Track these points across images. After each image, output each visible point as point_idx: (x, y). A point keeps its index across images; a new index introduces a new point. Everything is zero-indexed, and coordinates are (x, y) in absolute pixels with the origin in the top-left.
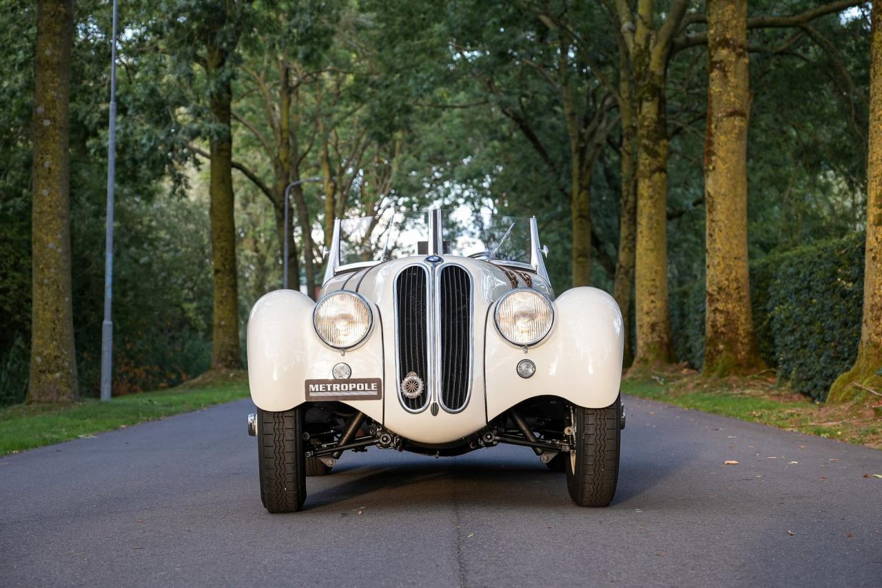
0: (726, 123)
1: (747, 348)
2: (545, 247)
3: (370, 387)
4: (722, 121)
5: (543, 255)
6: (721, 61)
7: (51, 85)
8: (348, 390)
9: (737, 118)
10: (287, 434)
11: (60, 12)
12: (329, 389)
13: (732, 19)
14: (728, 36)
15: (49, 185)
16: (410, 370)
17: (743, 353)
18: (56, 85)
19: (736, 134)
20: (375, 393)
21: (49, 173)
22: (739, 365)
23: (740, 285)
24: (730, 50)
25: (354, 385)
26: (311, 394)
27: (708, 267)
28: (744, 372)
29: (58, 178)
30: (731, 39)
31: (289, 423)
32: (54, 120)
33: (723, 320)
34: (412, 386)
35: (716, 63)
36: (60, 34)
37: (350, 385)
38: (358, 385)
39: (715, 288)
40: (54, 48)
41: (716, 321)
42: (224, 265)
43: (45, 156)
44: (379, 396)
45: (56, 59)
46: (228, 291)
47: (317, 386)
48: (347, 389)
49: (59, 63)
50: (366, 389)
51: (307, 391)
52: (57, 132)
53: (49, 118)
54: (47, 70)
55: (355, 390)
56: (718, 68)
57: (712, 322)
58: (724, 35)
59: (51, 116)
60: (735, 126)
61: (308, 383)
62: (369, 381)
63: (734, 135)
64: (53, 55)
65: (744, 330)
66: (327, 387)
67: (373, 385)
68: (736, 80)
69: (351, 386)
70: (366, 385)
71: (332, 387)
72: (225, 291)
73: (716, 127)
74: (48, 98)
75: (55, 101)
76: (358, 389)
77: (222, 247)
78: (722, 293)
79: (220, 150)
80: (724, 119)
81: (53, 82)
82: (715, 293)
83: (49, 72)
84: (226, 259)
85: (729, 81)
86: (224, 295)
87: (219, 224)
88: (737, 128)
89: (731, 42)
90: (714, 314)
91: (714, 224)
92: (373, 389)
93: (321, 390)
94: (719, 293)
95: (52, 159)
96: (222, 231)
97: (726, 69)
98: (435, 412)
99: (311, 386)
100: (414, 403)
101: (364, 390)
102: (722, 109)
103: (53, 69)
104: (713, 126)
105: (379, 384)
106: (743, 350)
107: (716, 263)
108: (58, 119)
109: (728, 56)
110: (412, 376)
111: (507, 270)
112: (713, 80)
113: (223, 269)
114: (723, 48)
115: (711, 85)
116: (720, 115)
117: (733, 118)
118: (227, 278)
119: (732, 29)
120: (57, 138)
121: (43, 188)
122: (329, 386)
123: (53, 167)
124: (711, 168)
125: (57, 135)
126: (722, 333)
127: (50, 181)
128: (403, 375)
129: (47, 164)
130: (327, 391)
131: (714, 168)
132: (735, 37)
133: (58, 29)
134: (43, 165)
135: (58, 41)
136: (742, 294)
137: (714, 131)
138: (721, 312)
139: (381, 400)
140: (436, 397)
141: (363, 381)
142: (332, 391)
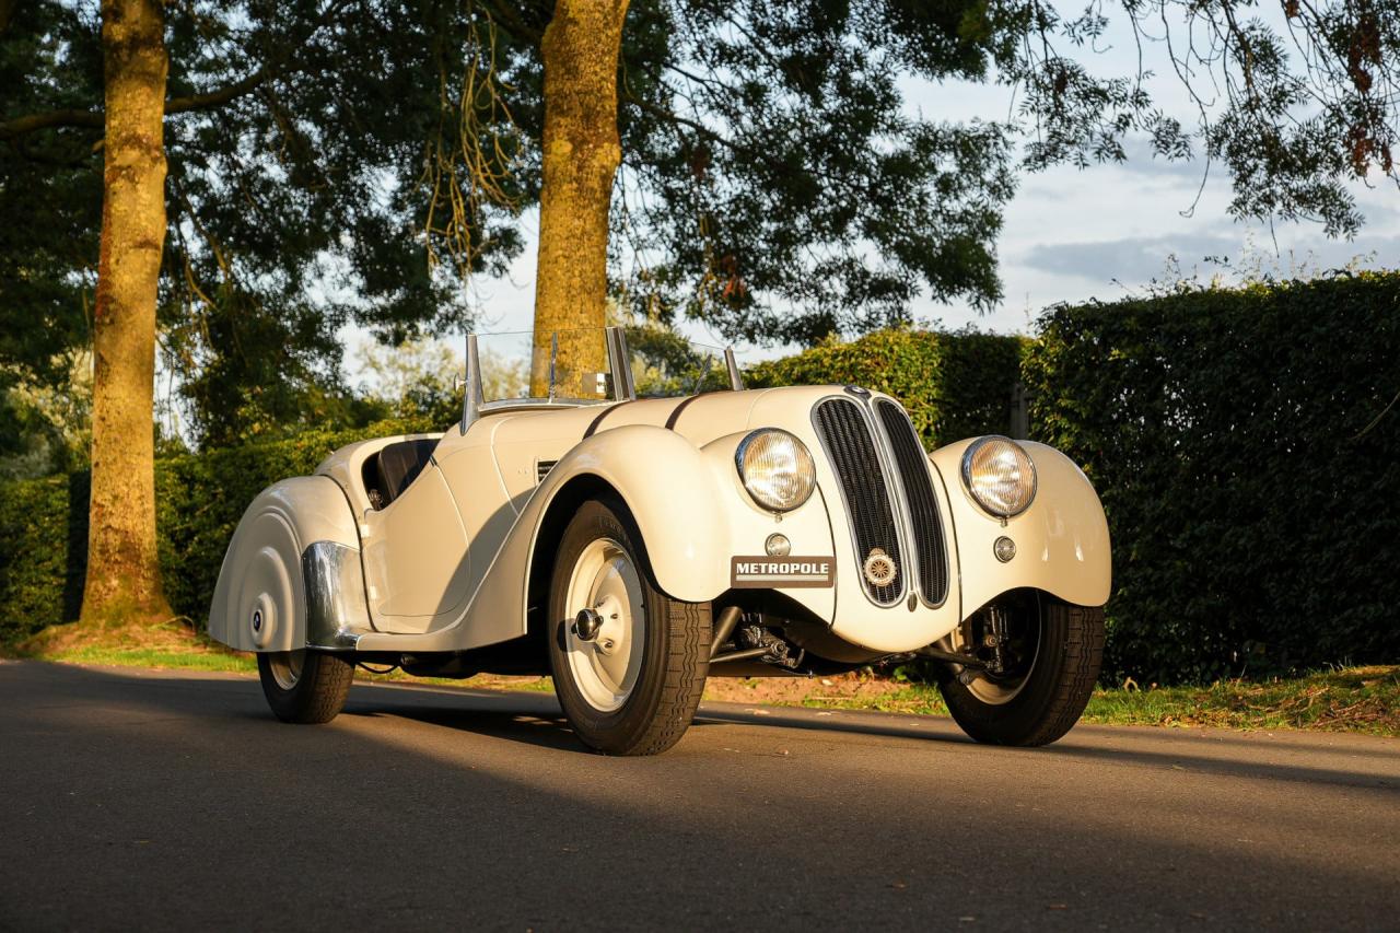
0: (132, 257)
1: (151, 584)
3: (818, 569)
4: (127, 253)
6: (129, 167)
8: (789, 574)
9: (150, 251)
12: (763, 571)
13: (147, 108)
14: (140, 131)
16: (874, 547)
17: (145, 592)
19: (147, 273)
20: (826, 578)
22: (139, 610)
23: (144, 493)
24: (143, 151)
25: (798, 566)
26: (739, 578)
27: (97, 465)
28: (147, 619)
30: (144, 135)
33: (118, 543)
34: (880, 569)
35: (121, 168)
37: (793, 565)
38: (803, 566)
39: (109, 497)
41: (107, 544)
44: (831, 581)
47: (747, 565)
48: (787, 571)
50: (814, 571)
51: (734, 572)
55: (798, 572)
56: (123, 177)
57: (102, 545)
58: (134, 130)
60: (146, 262)
61: (736, 560)
62: (817, 561)
63: (143, 276)
65: (147, 559)
66: (760, 567)
67: (823, 566)
68: (149, 196)
69: (794, 567)
70: (814, 565)
71: (767, 568)
73: (117, 262)
76: (803, 571)
78: (118, 504)
80: (131, 251)
82: (107, 504)
85: (140, 197)
88: (149, 266)
89: (144, 141)
90: (106, 534)
91: (108, 404)
92: (822, 571)
93: (752, 571)
94: (113, 504)
97: (137, 179)
98: (912, 606)
99: (739, 565)
100: (885, 594)
101: (811, 573)
102: (128, 237)
104: (112, 260)
105: (832, 563)
106: (146, 589)
107: (110, 459)
109: (139, 160)
110: (877, 556)
112: (115, 193)
114: (132, 148)
115: (110, 202)
116: (124, 245)
117: (143, 250)
119: (147, 121)
122: (763, 566)
124: (107, 320)
126: (116, 562)
128: (864, 554)
130: (760, 573)
131: (112, 322)
132: (149, 133)
136: (146, 506)
137: (113, 266)
138: (117, 531)
139: (833, 589)
140: (913, 586)
141: (810, 560)
142: (767, 573)
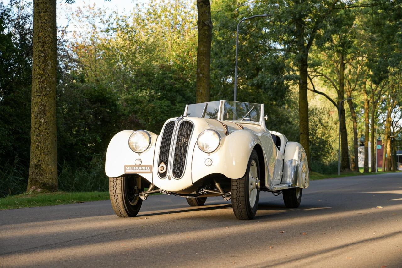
2: (266, 115)
3: (147, 168)
5: (265, 119)
7: (203, 61)
10: (118, 186)
11: (206, 34)
15: (201, 99)
16: (162, 162)
18: (205, 61)
20: (149, 171)
21: (202, 94)
26: (127, 171)
29: (205, 96)
31: (119, 182)
32: (204, 74)
34: (162, 168)
36: (206, 42)
37: (141, 167)
40: (204, 47)
42: (304, 131)
43: (200, 88)
44: (151, 172)
45: (204, 52)
46: (305, 141)
47: (128, 168)
48: (139, 169)
49: (205, 53)
51: (125, 170)
52: (205, 79)
53: (202, 74)
54: (201, 55)
55: (142, 169)
59: (203, 73)
61: (125, 166)
62: (147, 166)
64: (203, 50)
67: (149, 167)
71: (134, 168)
72: (304, 141)
74: (202, 66)
75: (204, 67)
77: (303, 124)
79: (302, 87)
81: (203, 60)
83: (202, 57)
84: (305, 129)
86: (304, 142)
87: (302, 115)
92: (149, 169)
93: (130, 169)
95: (203, 89)
96: (303, 118)
98: (170, 179)
99: (126, 168)
100: (162, 175)
101: (146, 170)
103: (203, 55)
105: (152, 167)
108: (205, 74)
110: (163, 164)
111: (239, 124)
113: (303, 132)
118: (305, 136)
120: (205, 81)
121: (199, 100)
122: (133, 167)
123: (203, 92)
125: (205, 80)
127: (202, 97)
128: (160, 164)
129: (201, 91)
130: (132, 169)
133: (205, 40)
134: (199, 91)
135: (205, 45)
139: (152, 174)
140: (170, 173)
141: (145, 166)
142: (134, 169)
